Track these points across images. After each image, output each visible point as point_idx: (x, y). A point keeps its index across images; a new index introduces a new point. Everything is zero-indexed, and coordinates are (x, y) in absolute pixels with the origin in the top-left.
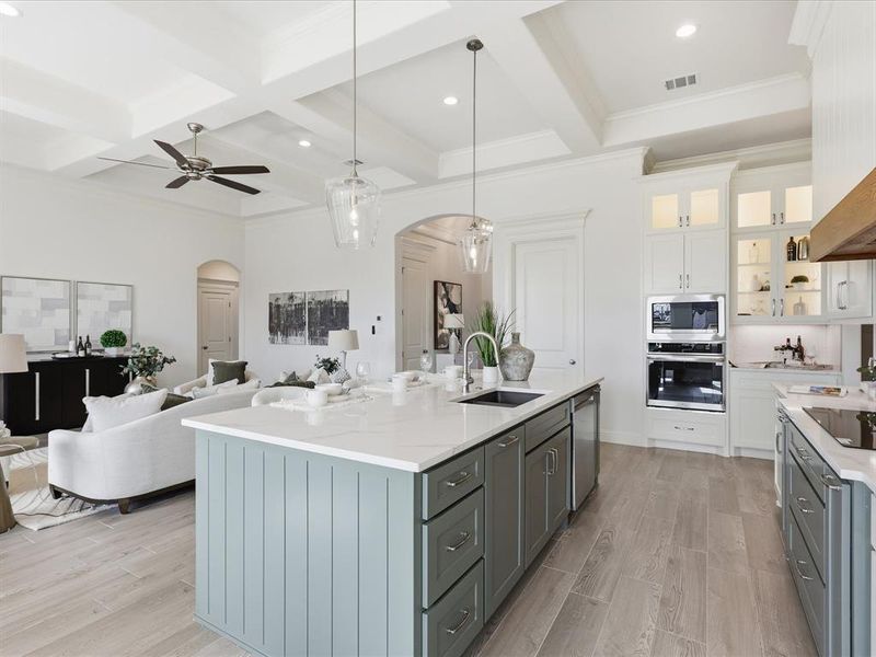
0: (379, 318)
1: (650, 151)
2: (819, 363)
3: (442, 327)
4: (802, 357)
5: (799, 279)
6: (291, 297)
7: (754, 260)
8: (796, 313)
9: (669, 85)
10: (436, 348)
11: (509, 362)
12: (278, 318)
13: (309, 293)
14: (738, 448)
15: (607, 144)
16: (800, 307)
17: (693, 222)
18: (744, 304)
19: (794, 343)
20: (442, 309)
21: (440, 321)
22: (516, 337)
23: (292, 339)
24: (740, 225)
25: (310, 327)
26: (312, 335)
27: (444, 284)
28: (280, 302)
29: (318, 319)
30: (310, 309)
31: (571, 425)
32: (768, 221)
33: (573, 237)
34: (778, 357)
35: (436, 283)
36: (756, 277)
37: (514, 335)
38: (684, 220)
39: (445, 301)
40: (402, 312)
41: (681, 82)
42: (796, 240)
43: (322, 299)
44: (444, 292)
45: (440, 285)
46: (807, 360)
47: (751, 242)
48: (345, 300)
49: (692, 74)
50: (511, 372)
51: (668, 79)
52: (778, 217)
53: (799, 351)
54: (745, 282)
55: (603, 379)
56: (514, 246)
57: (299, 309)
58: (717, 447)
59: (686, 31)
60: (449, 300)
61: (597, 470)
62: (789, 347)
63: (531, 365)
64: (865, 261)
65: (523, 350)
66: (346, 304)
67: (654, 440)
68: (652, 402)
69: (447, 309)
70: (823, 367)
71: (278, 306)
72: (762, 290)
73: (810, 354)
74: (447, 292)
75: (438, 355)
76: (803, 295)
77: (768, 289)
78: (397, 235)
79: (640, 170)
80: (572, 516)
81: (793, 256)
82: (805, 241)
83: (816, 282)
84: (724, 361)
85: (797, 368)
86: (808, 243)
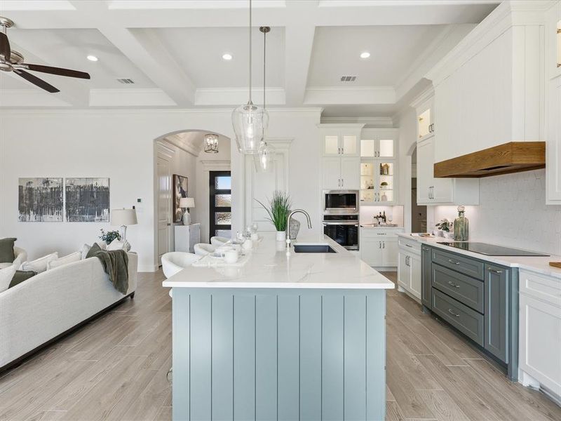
0: (139, 200)
2: (393, 223)
3: (178, 207)
4: (385, 221)
5: (384, 184)
6: (46, 182)
7: (366, 174)
8: (383, 199)
9: (343, 79)
10: (174, 221)
12: (30, 198)
13: (67, 179)
15: (305, 103)
16: (384, 197)
17: (345, 152)
19: (382, 214)
20: (178, 195)
21: (177, 203)
23: (47, 217)
24: (361, 156)
25: (67, 206)
26: (69, 214)
27: (179, 176)
28: (33, 186)
29: (78, 201)
30: (67, 193)
32: (373, 155)
33: (282, 154)
34: (376, 221)
35: (174, 176)
36: (366, 182)
38: (341, 150)
39: (179, 188)
41: (348, 79)
42: (383, 165)
43: (82, 184)
44: (179, 183)
45: (177, 177)
46: (388, 222)
47: (365, 164)
48: (106, 185)
49: (354, 76)
51: (343, 76)
52: (377, 153)
53: (384, 217)
54: (363, 186)
57: (56, 192)
59: (365, 55)
60: (181, 188)
62: (380, 216)
66: (107, 189)
69: (181, 195)
70: (395, 225)
71: (30, 190)
72: (369, 188)
73: (389, 219)
75: (176, 227)
76: (385, 191)
77: (373, 188)
78: (156, 140)
79: (319, 120)
81: (382, 173)
82: (386, 165)
83: (390, 186)
84: (358, 224)
85: (384, 226)
86: (388, 167)
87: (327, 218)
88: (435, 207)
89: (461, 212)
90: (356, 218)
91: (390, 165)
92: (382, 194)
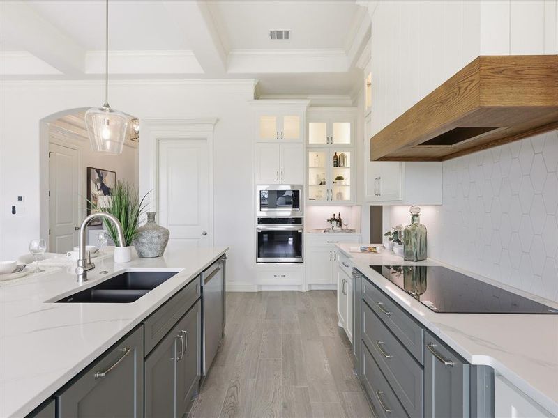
0: (20, 199)
1: (258, 83)
2: (350, 228)
3: (95, 206)
4: (341, 225)
5: (339, 178)
7: (317, 165)
8: (337, 198)
9: (272, 35)
11: (144, 241)
14: (310, 285)
15: (232, 71)
16: (340, 195)
17: (285, 136)
18: (312, 192)
19: (337, 217)
20: (94, 190)
21: (93, 202)
22: (151, 217)
24: (310, 142)
27: (98, 170)
31: (201, 298)
32: (324, 141)
33: (206, 139)
34: (329, 225)
35: (89, 169)
36: (318, 175)
37: (149, 215)
38: (280, 134)
39: (99, 185)
40: (48, 194)
41: (280, 35)
42: (338, 155)
44: (97, 177)
45: (93, 171)
46: (343, 227)
47: (315, 153)
49: (287, 30)
50: (145, 250)
51: (273, 30)
52: (330, 139)
53: (339, 221)
54: (313, 180)
55: (228, 249)
56: (158, 141)
58: (299, 286)
60: (103, 185)
61: (223, 324)
62: (335, 219)
63: (166, 242)
64: (398, 162)
65: (158, 228)
67: (261, 286)
68: (260, 259)
69: (101, 192)
70: (351, 231)
72: (321, 184)
73: (345, 223)
74: (101, 178)
75: (91, 231)
76: (340, 187)
77: (324, 183)
78: (42, 121)
79: (252, 96)
80: (202, 382)
81: (336, 164)
82: (342, 155)
83: (347, 180)
84: (303, 229)
85: (339, 232)
86: (344, 157)
87: (263, 221)
88: (391, 207)
89: (415, 216)
90: (298, 221)
91: (348, 155)
92: (336, 190)
